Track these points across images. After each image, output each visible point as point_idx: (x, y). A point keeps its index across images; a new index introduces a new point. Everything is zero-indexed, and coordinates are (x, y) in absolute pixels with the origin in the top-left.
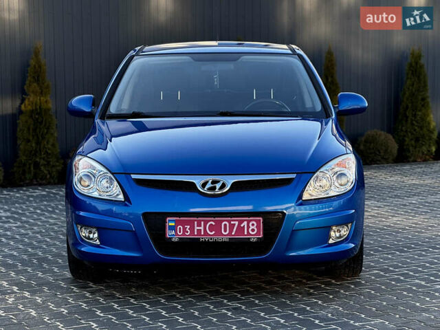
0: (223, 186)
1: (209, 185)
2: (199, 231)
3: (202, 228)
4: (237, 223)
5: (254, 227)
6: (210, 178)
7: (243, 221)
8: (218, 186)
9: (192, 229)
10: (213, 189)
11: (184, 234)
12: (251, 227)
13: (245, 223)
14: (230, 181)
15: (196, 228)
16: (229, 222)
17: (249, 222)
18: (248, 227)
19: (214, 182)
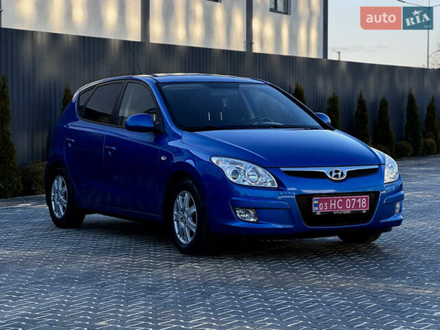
0: (342, 174)
1: (334, 174)
2: (333, 206)
3: (335, 204)
4: (355, 200)
5: (364, 203)
6: (333, 169)
7: (358, 198)
9: (329, 205)
10: (337, 176)
11: (323, 209)
12: (363, 203)
13: (360, 200)
14: (345, 170)
15: (331, 204)
17: (362, 198)
18: (361, 202)
19: (336, 172)
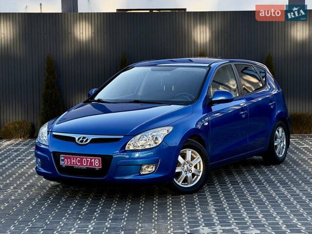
0: (87, 140)
1: (81, 139)
2: (74, 162)
4: (89, 160)
6: (83, 136)
7: (92, 159)
8: (85, 140)
9: (71, 161)
10: (82, 141)
11: (67, 164)
12: (96, 162)
14: (90, 137)
16: (86, 159)
19: (84, 138)
